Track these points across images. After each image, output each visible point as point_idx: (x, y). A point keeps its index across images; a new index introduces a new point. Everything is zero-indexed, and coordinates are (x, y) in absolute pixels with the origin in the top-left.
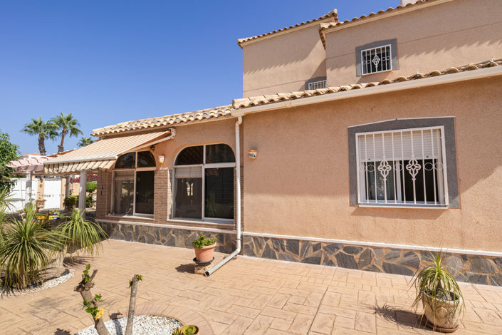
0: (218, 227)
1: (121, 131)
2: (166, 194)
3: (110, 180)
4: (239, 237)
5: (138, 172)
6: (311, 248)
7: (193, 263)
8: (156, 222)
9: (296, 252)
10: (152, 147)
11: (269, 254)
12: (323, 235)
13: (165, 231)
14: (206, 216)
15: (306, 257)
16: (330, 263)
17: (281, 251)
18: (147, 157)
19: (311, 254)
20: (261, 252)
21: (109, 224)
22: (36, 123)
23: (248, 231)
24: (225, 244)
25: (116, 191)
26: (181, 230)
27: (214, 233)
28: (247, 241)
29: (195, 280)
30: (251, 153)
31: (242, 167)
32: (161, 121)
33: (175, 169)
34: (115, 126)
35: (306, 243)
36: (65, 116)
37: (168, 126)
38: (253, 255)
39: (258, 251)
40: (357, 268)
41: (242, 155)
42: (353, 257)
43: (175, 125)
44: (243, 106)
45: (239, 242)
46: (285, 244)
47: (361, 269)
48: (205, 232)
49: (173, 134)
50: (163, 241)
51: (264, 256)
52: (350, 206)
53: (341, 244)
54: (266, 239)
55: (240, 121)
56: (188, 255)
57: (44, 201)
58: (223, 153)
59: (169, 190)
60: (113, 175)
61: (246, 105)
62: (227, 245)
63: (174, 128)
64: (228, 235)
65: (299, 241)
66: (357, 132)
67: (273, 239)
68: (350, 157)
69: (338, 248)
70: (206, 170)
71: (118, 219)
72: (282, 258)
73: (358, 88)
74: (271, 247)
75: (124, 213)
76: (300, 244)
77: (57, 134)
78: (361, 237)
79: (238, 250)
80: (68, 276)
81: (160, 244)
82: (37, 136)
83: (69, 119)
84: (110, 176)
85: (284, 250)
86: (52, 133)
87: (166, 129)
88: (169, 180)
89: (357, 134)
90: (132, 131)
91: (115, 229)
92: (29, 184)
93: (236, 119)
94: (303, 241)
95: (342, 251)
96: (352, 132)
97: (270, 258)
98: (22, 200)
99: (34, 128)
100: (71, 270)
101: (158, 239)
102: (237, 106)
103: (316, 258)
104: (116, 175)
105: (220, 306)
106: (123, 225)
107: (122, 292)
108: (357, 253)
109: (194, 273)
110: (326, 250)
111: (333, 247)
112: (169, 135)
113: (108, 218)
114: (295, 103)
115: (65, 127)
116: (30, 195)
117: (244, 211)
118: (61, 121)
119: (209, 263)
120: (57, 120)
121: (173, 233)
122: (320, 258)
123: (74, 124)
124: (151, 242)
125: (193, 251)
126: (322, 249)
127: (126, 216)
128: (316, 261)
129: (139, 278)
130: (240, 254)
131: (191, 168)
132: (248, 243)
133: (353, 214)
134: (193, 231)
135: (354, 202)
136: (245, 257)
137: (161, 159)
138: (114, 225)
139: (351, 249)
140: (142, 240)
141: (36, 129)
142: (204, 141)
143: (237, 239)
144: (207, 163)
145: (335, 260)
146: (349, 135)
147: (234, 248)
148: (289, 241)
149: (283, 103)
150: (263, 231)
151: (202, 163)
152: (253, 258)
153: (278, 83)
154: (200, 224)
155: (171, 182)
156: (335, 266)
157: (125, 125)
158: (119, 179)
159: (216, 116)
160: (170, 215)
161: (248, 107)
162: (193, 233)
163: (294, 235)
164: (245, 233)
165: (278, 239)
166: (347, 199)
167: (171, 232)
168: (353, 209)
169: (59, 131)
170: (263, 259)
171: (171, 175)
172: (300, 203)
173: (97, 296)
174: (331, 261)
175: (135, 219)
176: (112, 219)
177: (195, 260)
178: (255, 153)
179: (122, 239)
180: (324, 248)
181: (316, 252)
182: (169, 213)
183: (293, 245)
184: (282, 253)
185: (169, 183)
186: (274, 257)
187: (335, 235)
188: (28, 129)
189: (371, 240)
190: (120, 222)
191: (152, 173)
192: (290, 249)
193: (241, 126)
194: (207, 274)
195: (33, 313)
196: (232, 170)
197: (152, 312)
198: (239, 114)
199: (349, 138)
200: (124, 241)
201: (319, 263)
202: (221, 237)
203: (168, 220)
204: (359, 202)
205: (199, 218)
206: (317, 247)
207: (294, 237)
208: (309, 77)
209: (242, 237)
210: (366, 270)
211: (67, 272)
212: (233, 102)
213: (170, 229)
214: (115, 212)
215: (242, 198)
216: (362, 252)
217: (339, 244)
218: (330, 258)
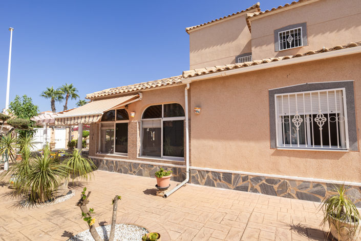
0: (173, 163)
1: (105, 95)
2: (136, 139)
3: (98, 129)
4: (188, 170)
5: (117, 124)
6: (241, 179)
7: (156, 188)
8: (129, 159)
9: (230, 181)
10: (126, 106)
11: (209, 183)
12: (250, 170)
13: (136, 165)
14: (164, 155)
15: (237, 186)
16: (255, 191)
17: (218, 181)
18: (123, 113)
19: (241, 183)
20: (204, 181)
21: (97, 160)
22: (49, 90)
23: (194, 166)
24: (178, 175)
25: (102, 137)
26: (147, 164)
27: (170, 167)
28: (194, 173)
29: (157, 200)
30: (196, 110)
31: (189, 120)
32: (132, 88)
33: (142, 121)
34: (101, 92)
35: (237, 175)
36: (68, 85)
37: (138, 91)
38: (198, 183)
39: (201, 181)
40: (276, 195)
41: (189, 111)
42: (273, 186)
43: (142, 90)
44: (190, 76)
45: (188, 174)
46: (221, 176)
47: (279, 196)
48: (163, 166)
49: (141, 97)
50: (134, 172)
51: (206, 184)
52: (271, 148)
53: (263, 177)
54: (208, 172)
55: (188, 87)
56: (152, 183)
57: (55, 143)
58: (176, 109)
59: (138, 136)
60: (100, 126)
61: (192, 75)
62: (179, 176)
63: (141, 92)
64: (180, 168)
65: (231, 174)
66: (276, 93)
67: (212, 172)
68: (270, 112)
69: (261, 180)
70: (164, 122)
71: (104, 156)
72: (219, 186)
73: (277, 60)
74: (211, 178)
75: (107, 152)
76: (233, 176)
77: (63, 98)
78: (279, 172)
79: (187, 180)
80: (71, 195)
81: (132, 174)
82: (50, 99)
83: (70, 87)
84: (98, 127)
85: (220, 180)
86: (59, 97)
87: (136, 93)
88: (138, 129)
89: (276, 95)
90: (113, 95)
91: (102, 163)
92: (45, 132)
93: (185, 85)
94: (235, 174)
95: (264, 182)
96: (272, 94)
97: (210, 186)
98: (41, 143)
99: (48, 94)
100: (73, 191)
101: (131, 171)
102: (186, 76)
103: (244, 186)
104: (102, 126)
105: (175, 220)
106: (107, 160)
107: (106, 207)
108: (276, 183)
109: (156, 195)
110: (252, 181)
111: (257, 179)
112: (138, 97)
113: (97, 156)
114: (228, 73)
115: (68, 93)
116: (46, 139)
117: (192, 152)
118: (66, 89)
119: (166, 189)
120: (63, 88)
121: (141, 167)
122: (248, 187)
123: (74, 90)
124: (126, 172)
125: (155, 179)
126: (249, 180)
127: (109, 154)
128: (245, 189)
129: (119, 198)
130: (189, 182)
131: (153, 121)
132: (194, 175)
133: (273, 155)
134: (155, 165)
135: (273, 146)
136: (192, 184)
137: (133, 115)
138: (101, 160)
139: (271, 181)
140: (120, 171)
141: (49, 95)
142: (162, 101)
143: (186, 172)
144: (164, 117)
145: (259, 189)
146: (269, 95)
147: (184, 178)
148: (224, 174)
149: (220, 73)
150: (205, 166)
151: (161, 117)
152: (198, 185)
153: (216, 58)
154: (160, 161)
155: (139, 130)
156: (259, 193)
157: (108, 91)
158: (104, 128)
159: (171, 83)
160: (139, 154)
161: (194, 76)
162: (155, 167)
163: (227, 169)
164: (192, 167)
165: (216, 172)
166: (268, 143)
167: (140, 166)
168: (273, 151)
169: (65, 96)
170: (205, 187)
171: (139, 126)
172: (233, 147)
173: (91, 210)
174: (256, 189)
175: (115, 157)
176: (99, 156)
177: (157, 186)
178: (199, 110)
179: (106, 170)
180: (250, 179)
181: (244, 182)
182: (138, 152)
183: (227, 177)
184: (219, 182)
185: (138, 132)
186: (214, 186)
187: (259, 170)
188: (45, 95)
189: (287, 175)
190: (105, 158)
191: (126, 124)
192: (225, 180)
193: (189, 91)
194: (166, 196)
195: (49, 219)
196: (182, 122)
197: (128, 222)
198: (187, 82)
199: (269, 98)
200: (107, 172)
201: (247, 191)
202: (175, 170)
203: (138, 157)
204: (277, 146)
205: (159, 156)
206: (245, 178)
207: (228, 171)
208: (238, 54)
209: (190, 170)
210: (283, 197)
211: (70, 192)
212: (183, 73)
213: (139, 164)
214: (102, 152)
215: (190, 142)
216: (280, 183)
217: (261, 177)
218: (255, 187)
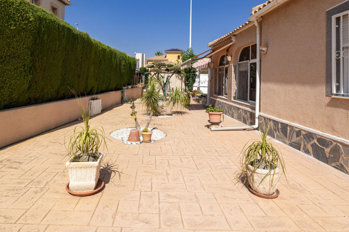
2: (231, 82)
3: (216, 73)
4: (257, 116)
5: (226, 68)
6: (295, 134)
8: (228, 101)
9: (286, 135)
10: (227, 50)
11: (271, 133)
13: (231, 107)
14: (249, 99)
15: (292, 141)
16: (307, 152)
17: (277, 132)
19: (295, 139)
20: (267, 130)
21: (214, 101)
26: (236, 107)
27: (249, 112)
33: (239, 64)
35: (292, 128)
37: (231, 35)
40: (327, 163)
42: (324, 149)
46: (280, 126)
47: (330, 164)
48: (245, 111)
49: (234, 40)
50: (230, 114)
51: (268, 134)
52: (326, 96)
53: (315, 134)
54: (270, 120)
59: (234, 79)
60: (218, 70)
63: (235, 36)
65: (287, 125)
67: (273, 121)
68: (327, 42)
69: (313, 138)
70: (250, 64)
71: (217, 98)
72: (278, 138)
74: (272, 128)
76: (288, 128)
78: (333, 131)
79: (256, 126)
81: (229, 116)
84: (216, 71)
85: (279, 131)
88: (233, 73)
89: (333, 17)
91: (216, 104)
94: (291, 126)
95: (315, 141)
96: (329, 16)
97: (271, 136)
101: (228, 112)
102: (253, 12)
103: (298, 143)
108: (327, 146)
110: (305, 138)
111: (310, 136)
112: (232, 41)
113: (214, 97)
121: (233, 109)
122: (300, 145)
126: (302, 136)
127: (220, 96)
128: (297, 146)
130: (257, 129)
132: (261, 122)
133: (328, 105)
135: (329, 93)
136: (260, 132)
137: (229, 58)
138: (216, 101)
139: (323, 141)
144: (251, 59)
145: (310, 149)
146: (327, 18)
148: (282, 124)
150: (269, 114)
151: (249, 59)
154: (243, 104)
156: (310, 155)
160: (234, 97)
164: (262, 114)
165: (276, 121)
166: (323, 89)
168: (328, 99)
171: (235, 69)
174: (308, 150)
180: (303, 135)
181: (299, 138)
182: (233, 95)
183: (284, 128)
185: (233, 75)
186: (274, 137)
187: (314, 124)
189: (343, 136)
190: (218, 99)
192: (282, 131)
201: (300, 149)
203: (233, 100)
204: (333, 92)
205: (246, 100)
206: (299, 133)
207: (285, 121)
210: (335, 167)
213: (233, 106)
215: (260, 85)
216: (332, 146)
217: (313, 133)
218: (307, 147)
